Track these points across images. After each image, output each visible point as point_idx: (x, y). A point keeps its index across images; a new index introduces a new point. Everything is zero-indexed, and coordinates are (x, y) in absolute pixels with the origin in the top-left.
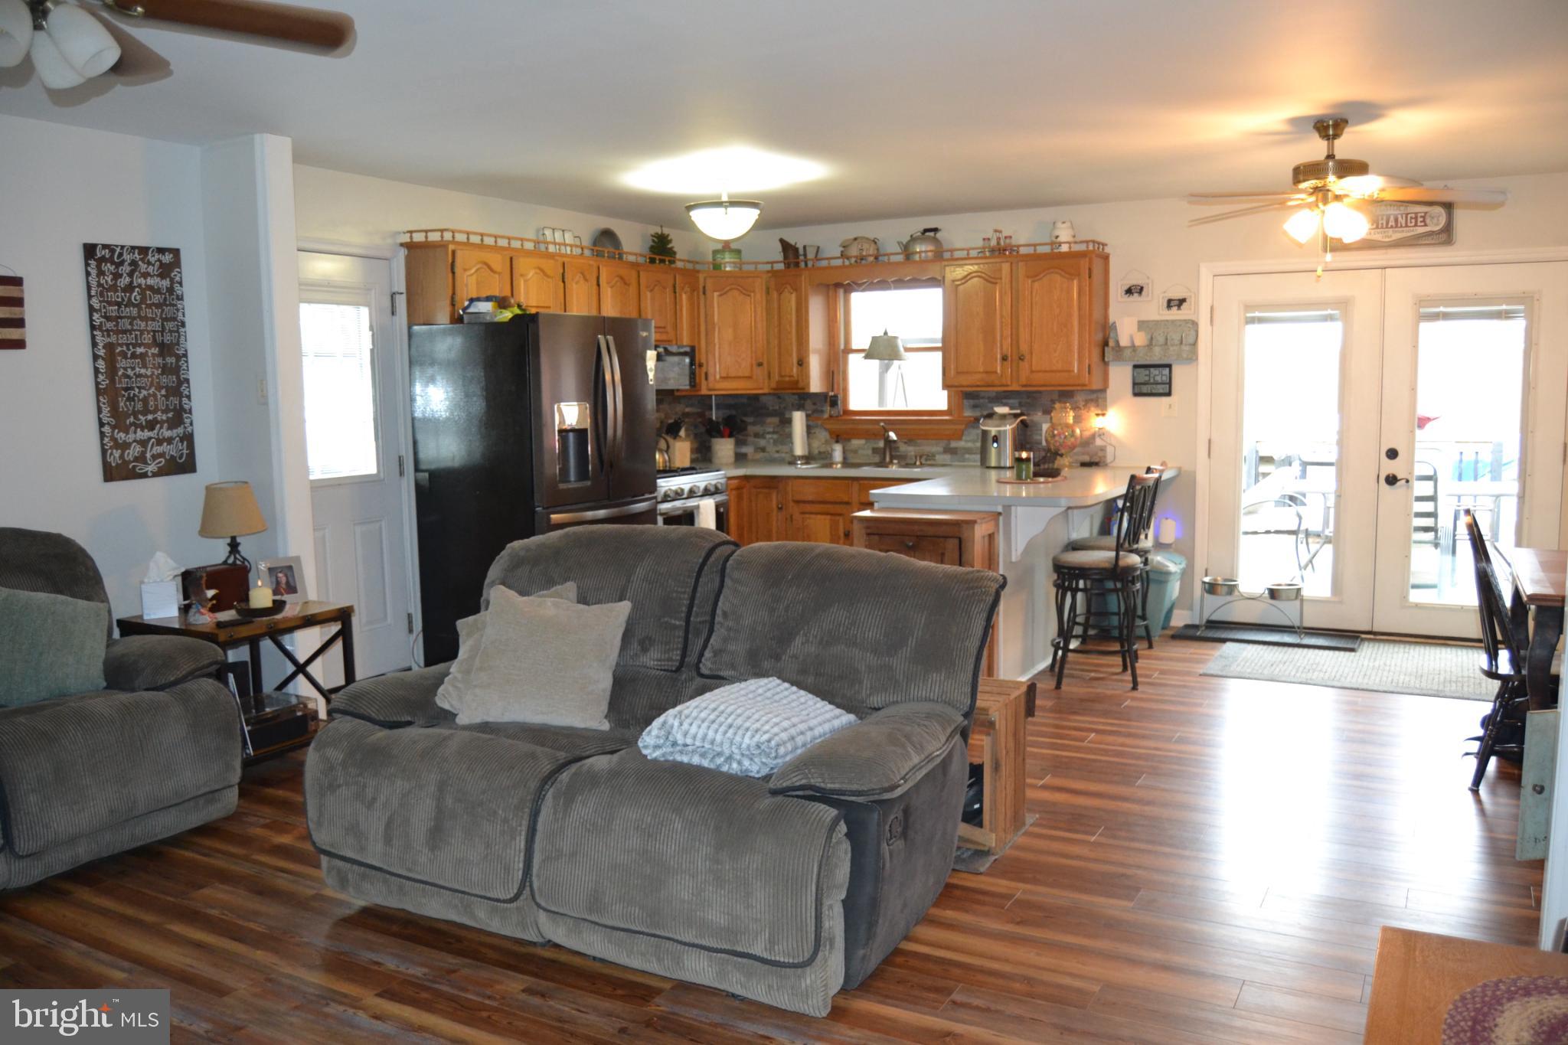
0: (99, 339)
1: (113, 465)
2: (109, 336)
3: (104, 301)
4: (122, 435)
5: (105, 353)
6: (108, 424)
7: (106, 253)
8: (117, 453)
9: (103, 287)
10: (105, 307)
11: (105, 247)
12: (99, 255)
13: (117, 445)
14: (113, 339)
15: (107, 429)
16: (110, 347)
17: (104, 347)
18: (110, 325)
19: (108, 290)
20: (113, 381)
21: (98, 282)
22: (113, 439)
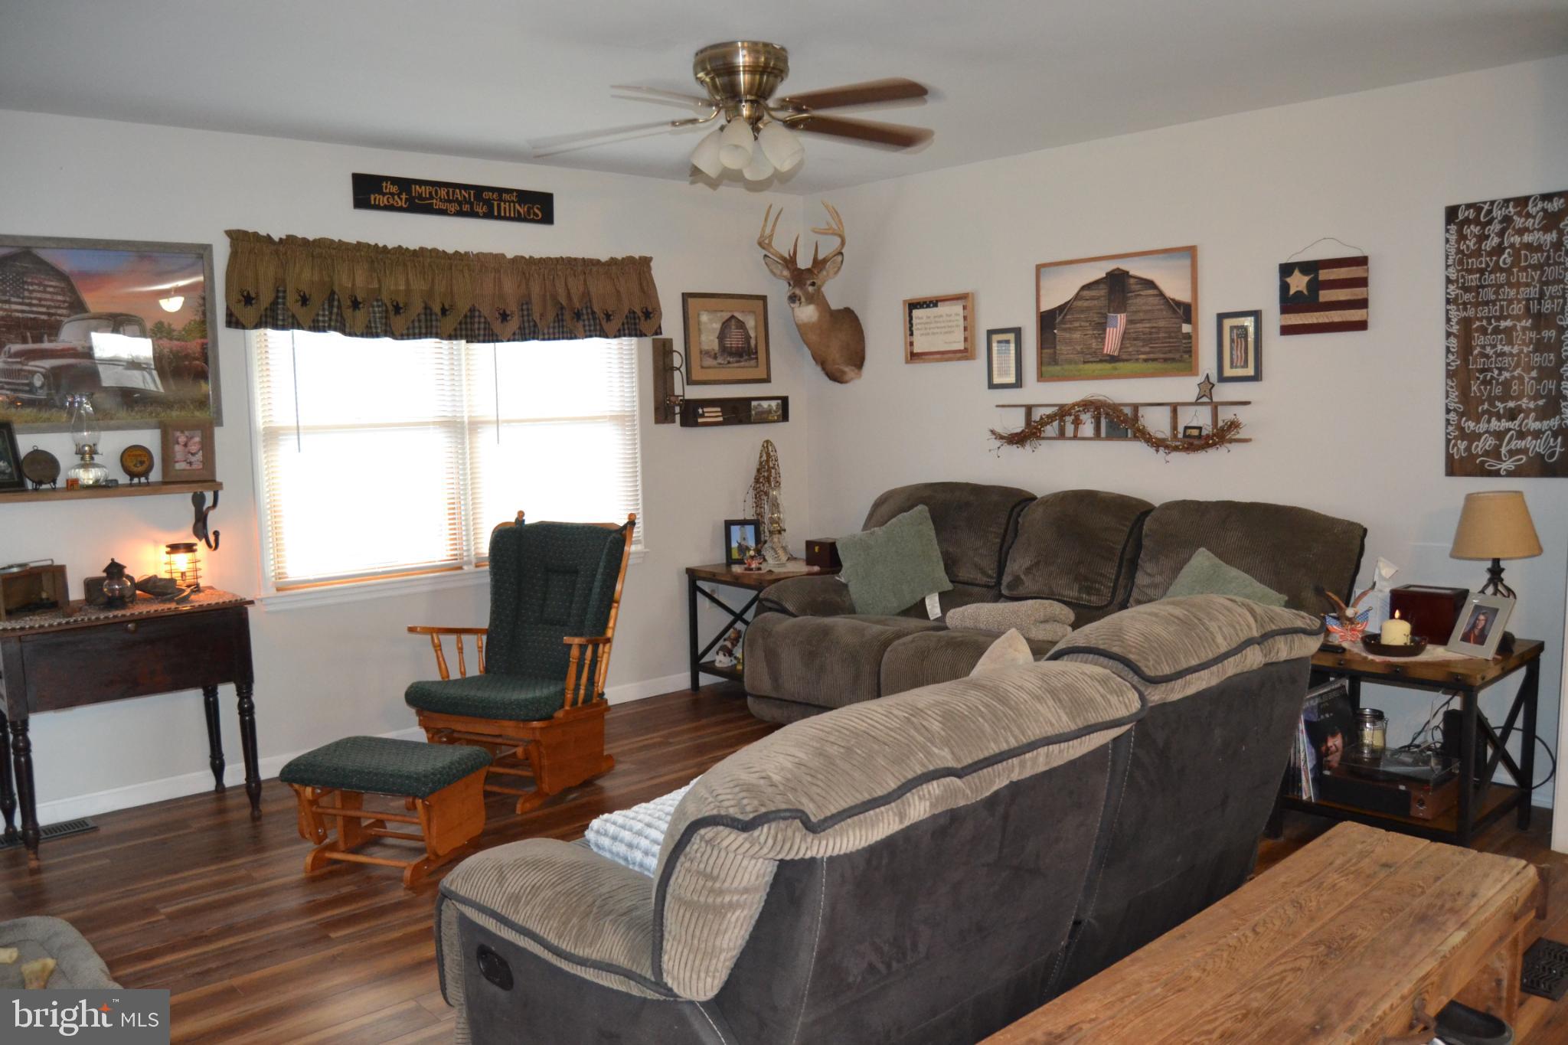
0: (1453, 314)
1: (1456, 457)
2: (1465, 309)
3: (1462, 270)
4: (1472, 424)
5: (1459, 330)
6: (1455, 410)
7: (1471, 214)
8: (1462, 445)
9: (1464, 255)
10: (1463, 277)
11: (1469, 206)
12: (1461, 217)
13: (1463, 434)
14: (1471, 312)
15: (1453, 416)
16: (1466, 323)
17: (1458, 323)
18: (1468, 297)
19: (1469, 256)
20: (1466, 361)
21: (1458, 249)
22: (1462, 429)
